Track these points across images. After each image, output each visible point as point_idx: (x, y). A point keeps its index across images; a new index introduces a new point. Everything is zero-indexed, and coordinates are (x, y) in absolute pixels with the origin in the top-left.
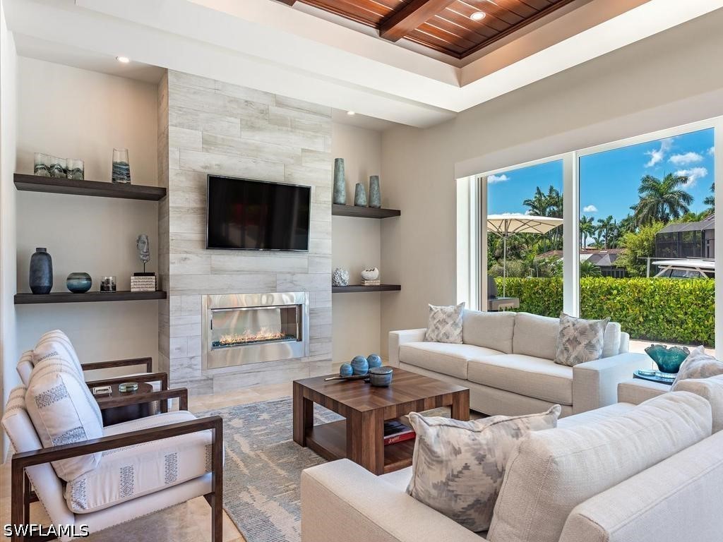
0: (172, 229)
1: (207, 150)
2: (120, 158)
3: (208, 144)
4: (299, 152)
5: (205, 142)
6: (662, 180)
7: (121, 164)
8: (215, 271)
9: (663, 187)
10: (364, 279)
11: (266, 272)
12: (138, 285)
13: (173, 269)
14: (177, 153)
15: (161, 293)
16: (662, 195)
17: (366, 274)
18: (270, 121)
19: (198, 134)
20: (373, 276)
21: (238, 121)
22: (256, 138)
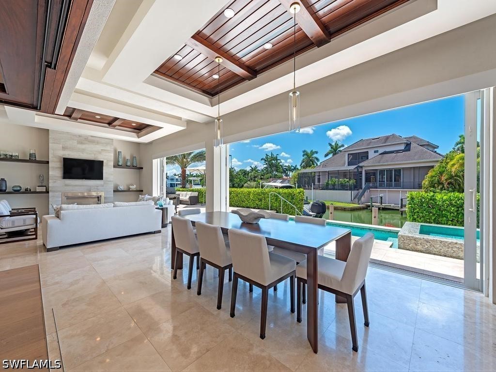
0: (50, 173)
1: (64, 150)
2: (32, 152)
3: (64, 148)
4: (100, 150)
5: (63, 148)
6: (309, 152)
7: (33, 154)
8: (66, 185)
9: (310, 155)
10: (130, 188)
11: (86, 186)
12: (39, 189)
13: (50, 185)
14: (52, 152)
15: (47, 192)
16: (309, 158)
17: (131, 187)
18: (89, 141)
19: (61, 146)
20: (133, 187)
21: (76, 141)
22: (83, 146)
